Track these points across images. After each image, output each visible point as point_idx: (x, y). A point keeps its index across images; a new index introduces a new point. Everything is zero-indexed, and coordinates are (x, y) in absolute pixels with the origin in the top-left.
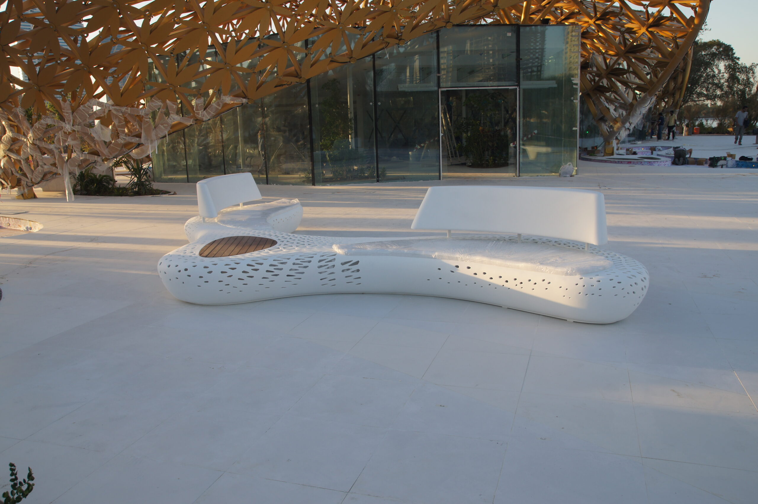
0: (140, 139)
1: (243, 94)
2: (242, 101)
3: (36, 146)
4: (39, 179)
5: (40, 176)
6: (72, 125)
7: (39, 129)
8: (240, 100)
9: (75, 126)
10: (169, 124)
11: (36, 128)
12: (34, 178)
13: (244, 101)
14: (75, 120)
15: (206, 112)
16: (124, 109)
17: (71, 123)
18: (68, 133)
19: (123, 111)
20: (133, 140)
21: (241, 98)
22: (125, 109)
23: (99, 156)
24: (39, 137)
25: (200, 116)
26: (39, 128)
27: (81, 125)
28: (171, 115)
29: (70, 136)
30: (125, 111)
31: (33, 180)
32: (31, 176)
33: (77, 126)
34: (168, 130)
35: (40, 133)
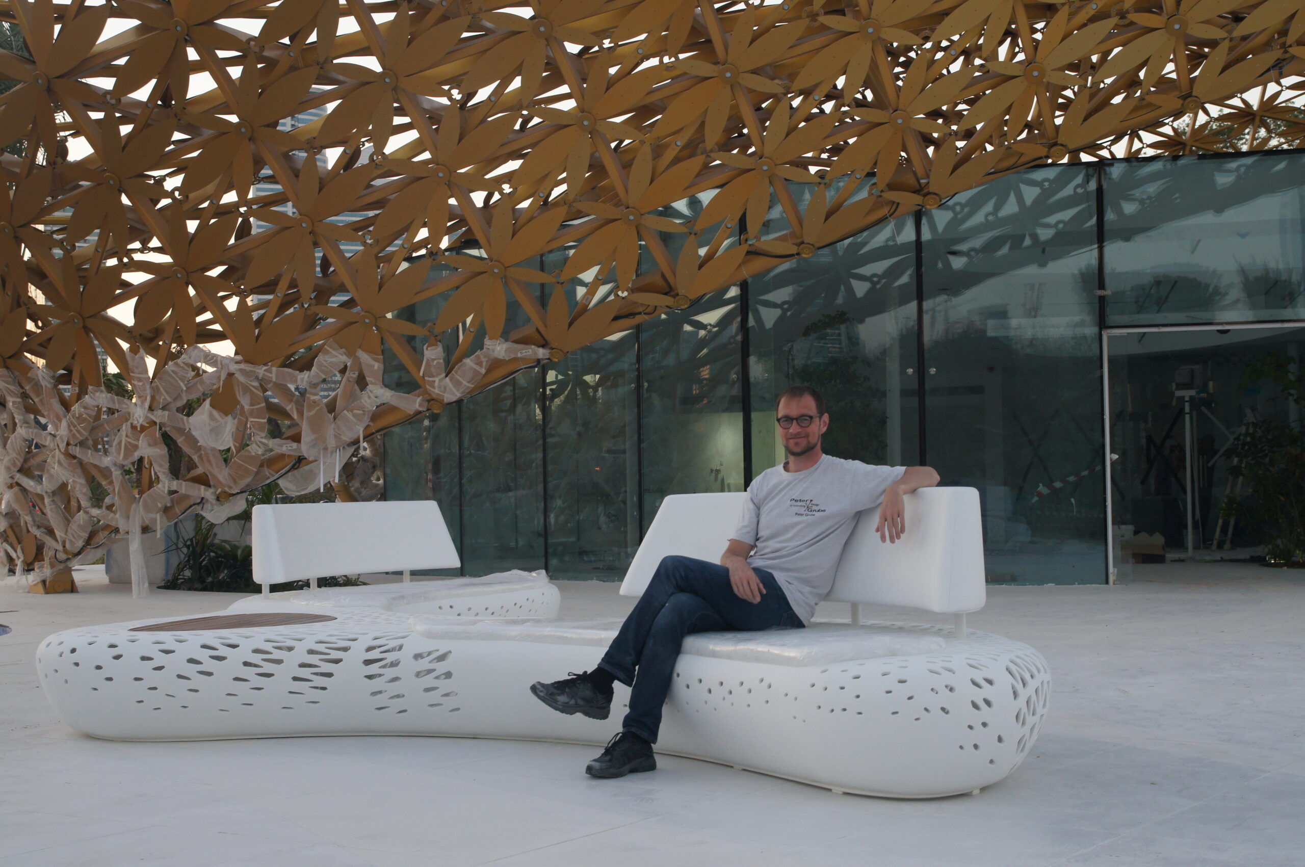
0: (299, 444)
1: (537, 336)
2: (535, 353)
3: (75, 461)
4: (80, 543)
5: (81, 534)
6: (147, 407)
7: (80, 419)
8: (530, 350)
9: (155, 412)
10: (366, 409)
11: (73, 416)
12: (71, 541)
13: (541, 353)
14: (157, 397)
15: (451, 380)
16: (261, 371)
17: (147, 405)
18: (139, 429)
19: (260, 377)
20: (284, 448)
21: (533, 347)
22: (265, 370)
23: (210, 486)
24: (81, 438)
25: (436, 391)
26: (81, 415)
27: (169, 410)
28: (370, 387)
29: (145, 436)
30: (264, 375)
31: (68, 546)
32: (63, 535)
33: (160, 412)
34: (365, 425)
35: (84, 428)
